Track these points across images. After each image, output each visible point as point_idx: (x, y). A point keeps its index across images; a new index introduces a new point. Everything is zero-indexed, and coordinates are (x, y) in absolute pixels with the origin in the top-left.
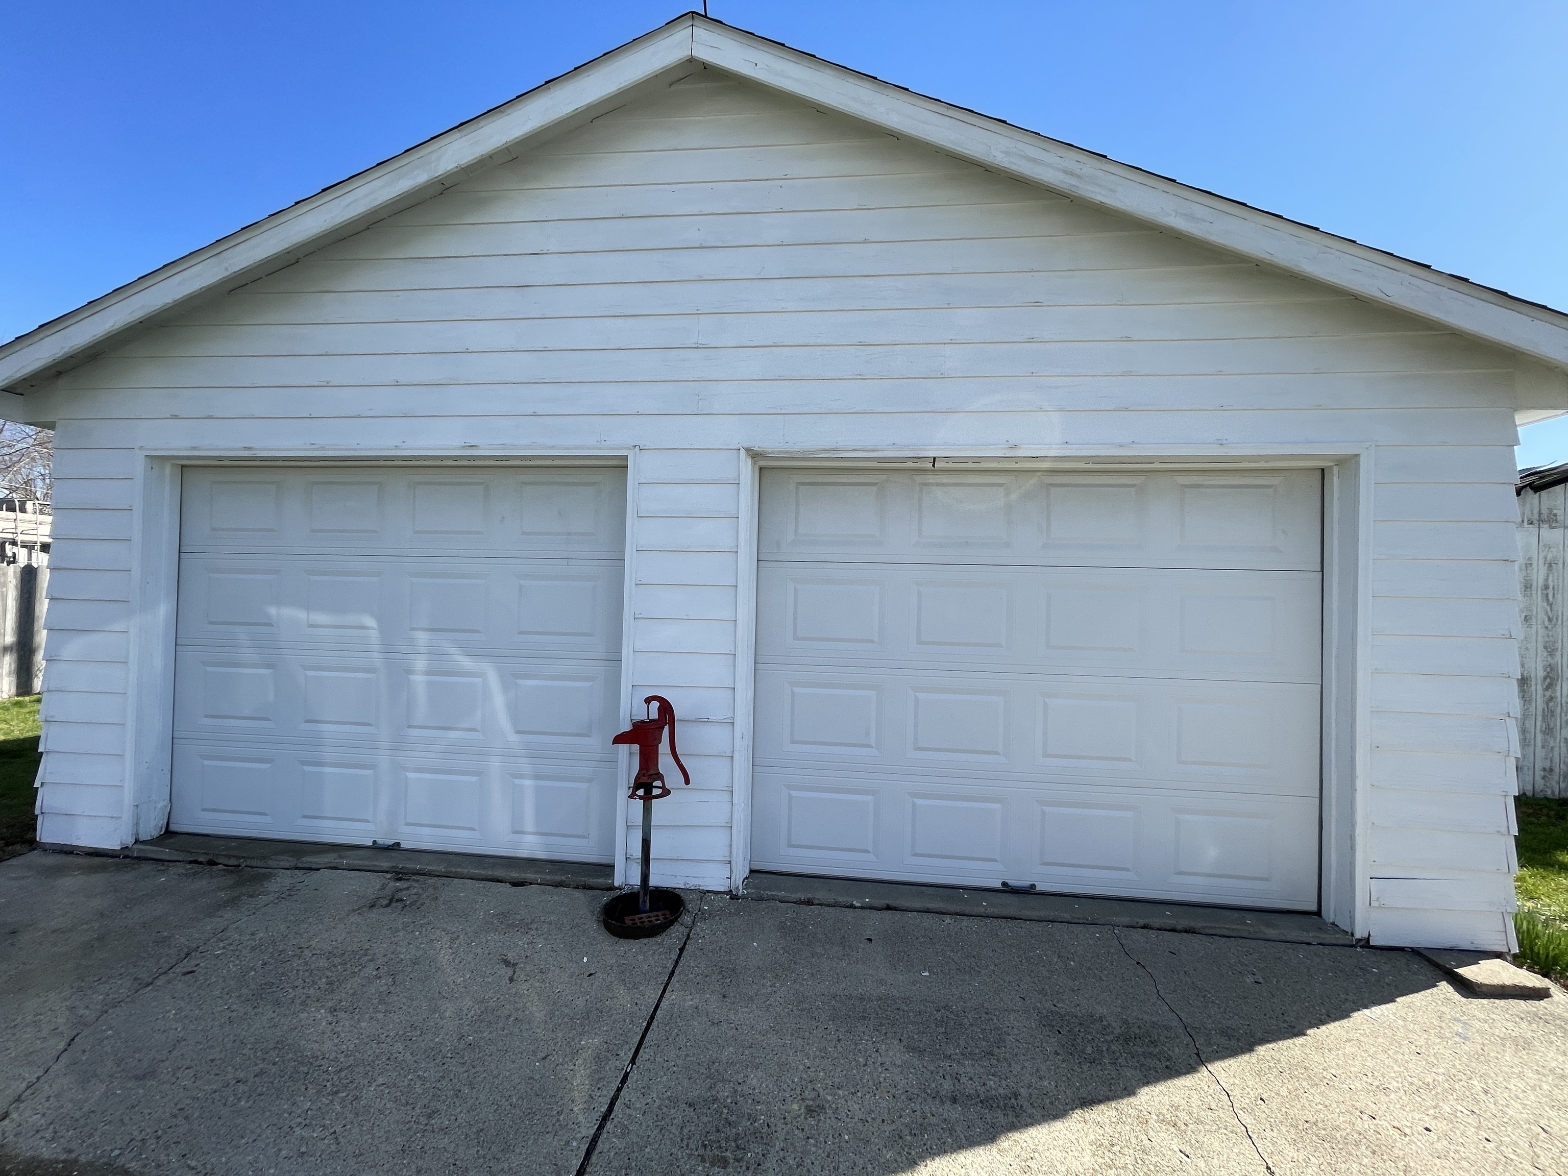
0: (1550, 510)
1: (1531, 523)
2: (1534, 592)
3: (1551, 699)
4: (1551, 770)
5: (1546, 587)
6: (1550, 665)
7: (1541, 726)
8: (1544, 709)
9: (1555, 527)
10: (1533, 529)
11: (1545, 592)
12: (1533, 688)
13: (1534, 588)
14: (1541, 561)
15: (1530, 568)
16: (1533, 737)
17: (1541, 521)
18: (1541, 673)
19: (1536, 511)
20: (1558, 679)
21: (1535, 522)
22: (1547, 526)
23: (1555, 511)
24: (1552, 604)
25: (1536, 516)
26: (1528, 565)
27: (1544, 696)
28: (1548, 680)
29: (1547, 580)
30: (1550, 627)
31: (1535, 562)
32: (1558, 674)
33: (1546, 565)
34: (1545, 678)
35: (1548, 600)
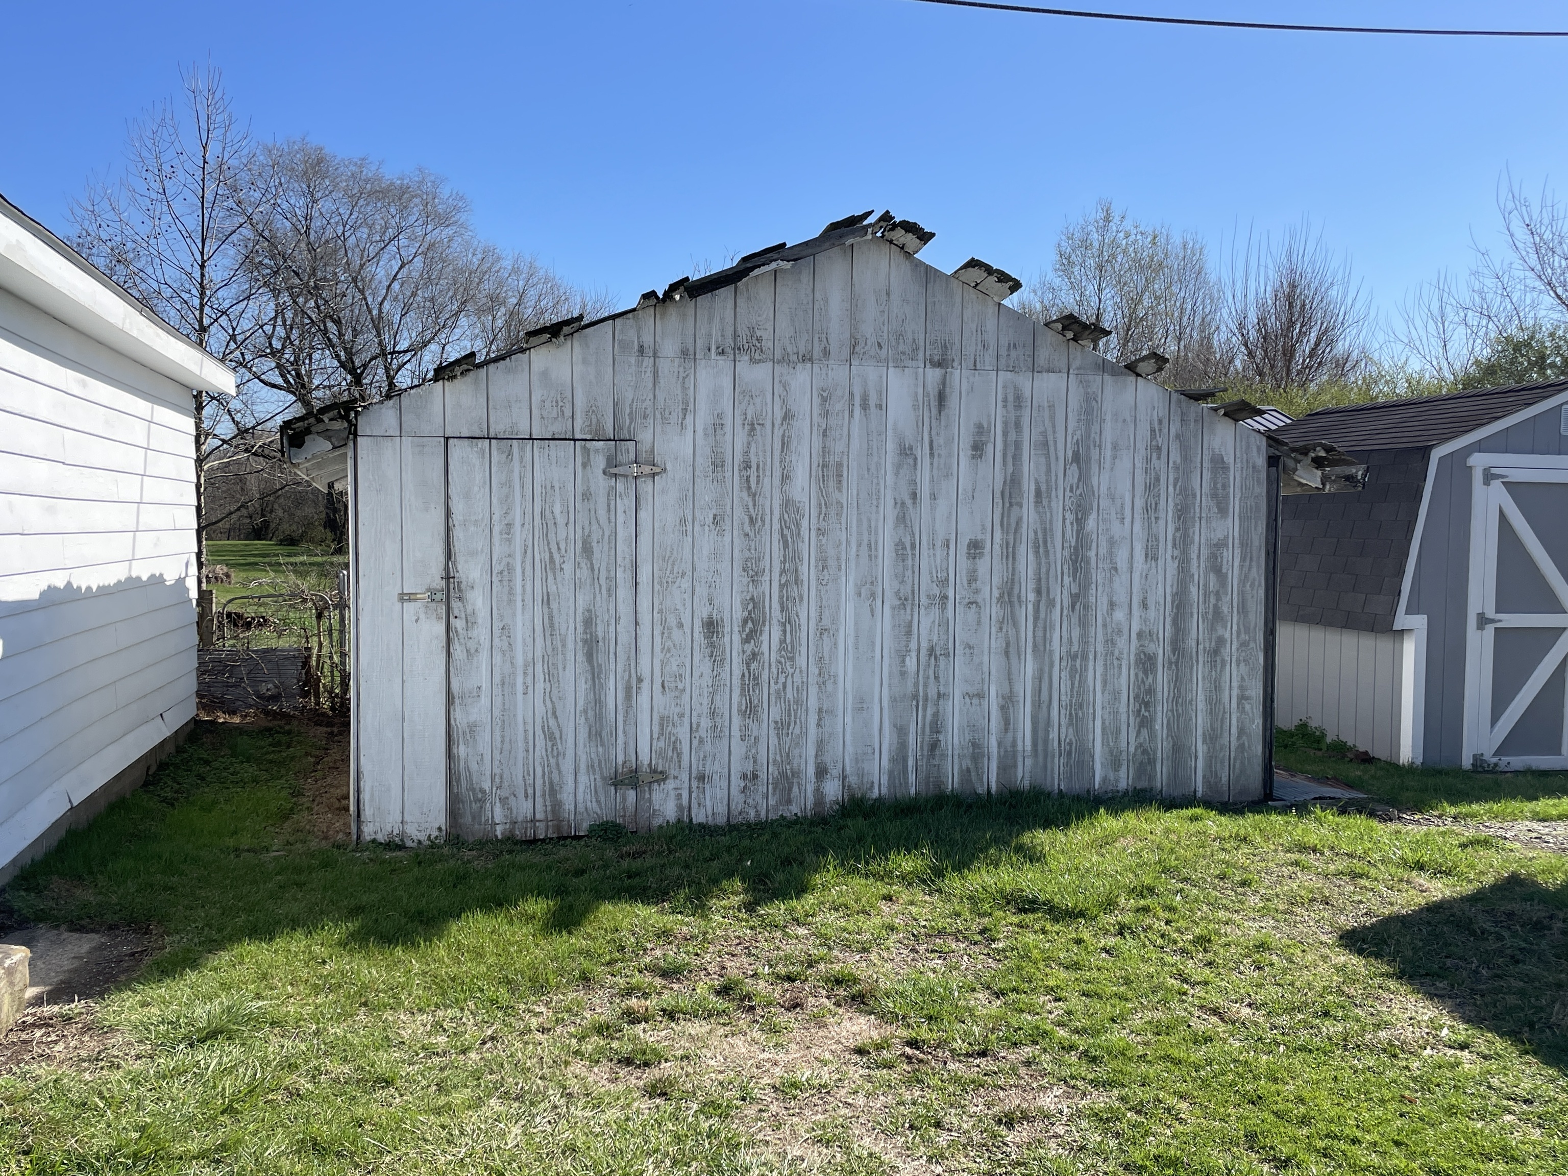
0: (752, 330)
1: (723, 353)
2: (728, 474)
3: (754, 656)
4: (755, 777)
5: (748, 466)
6: (752, 599)
7: (740, 704)
8: (743, 675)
9: (760, 361)
10: (724, 363)
11: (744, 473)
12: (727, 639)
13: (728, 467)
14: (739, 421)
15: (719, 431)
16: (727, 724)
17: (737, 349)
18: (739, 614)
19: (729, 332)
20: (764, 622)
21: (729, 350)
22: (747, 358)
23: (759, 333)
24: (754, 495)
25: (730, 341)
26: (718, 426)
27: (744, 652)
28: (750, 624)
29: (746, 453)
30: (752, 534)
31: (728, 421)
32: (764, 613)
33: (747, 427)
34: (745, 622)
35: (749, 488)
